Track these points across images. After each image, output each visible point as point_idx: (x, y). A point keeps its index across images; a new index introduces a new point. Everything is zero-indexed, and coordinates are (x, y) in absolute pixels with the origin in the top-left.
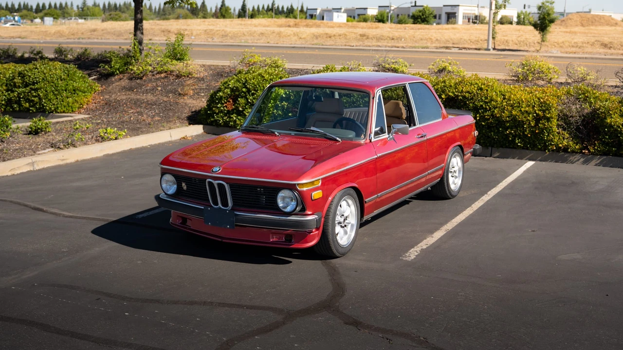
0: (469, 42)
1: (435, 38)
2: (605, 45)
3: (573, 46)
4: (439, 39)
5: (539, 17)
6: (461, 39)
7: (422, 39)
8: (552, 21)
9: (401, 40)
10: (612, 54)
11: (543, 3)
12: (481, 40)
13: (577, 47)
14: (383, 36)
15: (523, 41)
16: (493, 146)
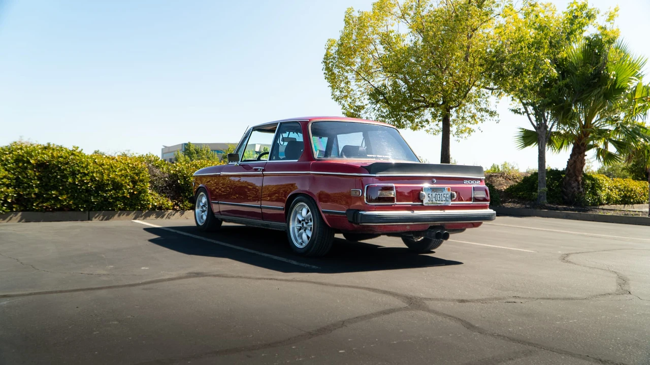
16: (91, 210)
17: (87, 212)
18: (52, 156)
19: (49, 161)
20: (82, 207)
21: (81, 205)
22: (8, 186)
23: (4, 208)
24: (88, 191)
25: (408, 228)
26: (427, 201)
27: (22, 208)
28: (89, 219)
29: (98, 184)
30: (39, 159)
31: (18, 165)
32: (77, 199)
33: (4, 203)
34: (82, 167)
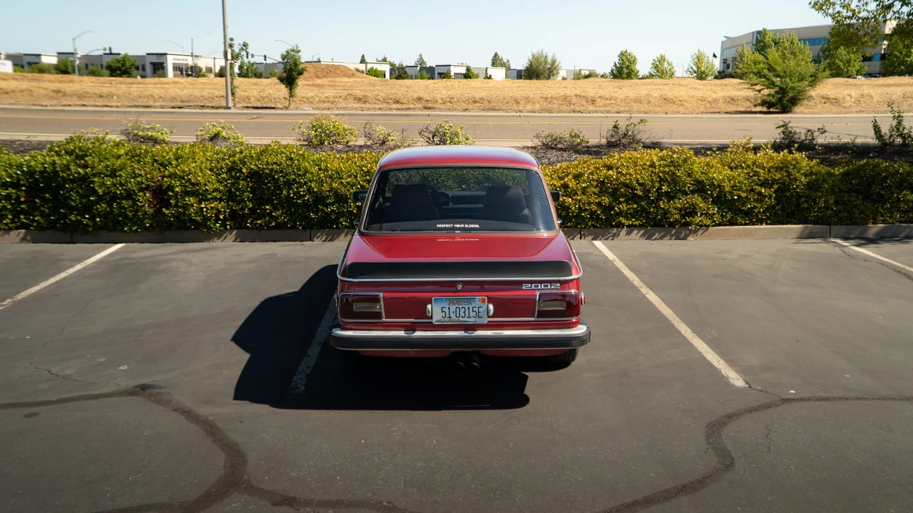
0: (202, 99)
1: (157, 94)
2: (359, 100)
3: (324, 102)
4: (163, 96)
5: (285, 68)
6: (191, 95)
7: (140, 97)
8: (300, 73)
9: (112, 97)
10: (369, 109)
11: (287, 52)
12: (217, 97)
13: (328, 102)
14: (86, 93)
15: (267, 97)
16: (311, 228)
17: (308, 231)
18: (267, 163)
19: (263, 169)
20: (300, 225)
21: (299, 222)
22: (221, 200)
23: (218, 225)
24: (305, 204)
25: (412, 353)
27: (237, 226)
28: (311, 239)
29: (317, 197)
30: (252, 167)
31: (231, 174)
32: (295, 214)
33: (217, 219)
34: (299, 175)
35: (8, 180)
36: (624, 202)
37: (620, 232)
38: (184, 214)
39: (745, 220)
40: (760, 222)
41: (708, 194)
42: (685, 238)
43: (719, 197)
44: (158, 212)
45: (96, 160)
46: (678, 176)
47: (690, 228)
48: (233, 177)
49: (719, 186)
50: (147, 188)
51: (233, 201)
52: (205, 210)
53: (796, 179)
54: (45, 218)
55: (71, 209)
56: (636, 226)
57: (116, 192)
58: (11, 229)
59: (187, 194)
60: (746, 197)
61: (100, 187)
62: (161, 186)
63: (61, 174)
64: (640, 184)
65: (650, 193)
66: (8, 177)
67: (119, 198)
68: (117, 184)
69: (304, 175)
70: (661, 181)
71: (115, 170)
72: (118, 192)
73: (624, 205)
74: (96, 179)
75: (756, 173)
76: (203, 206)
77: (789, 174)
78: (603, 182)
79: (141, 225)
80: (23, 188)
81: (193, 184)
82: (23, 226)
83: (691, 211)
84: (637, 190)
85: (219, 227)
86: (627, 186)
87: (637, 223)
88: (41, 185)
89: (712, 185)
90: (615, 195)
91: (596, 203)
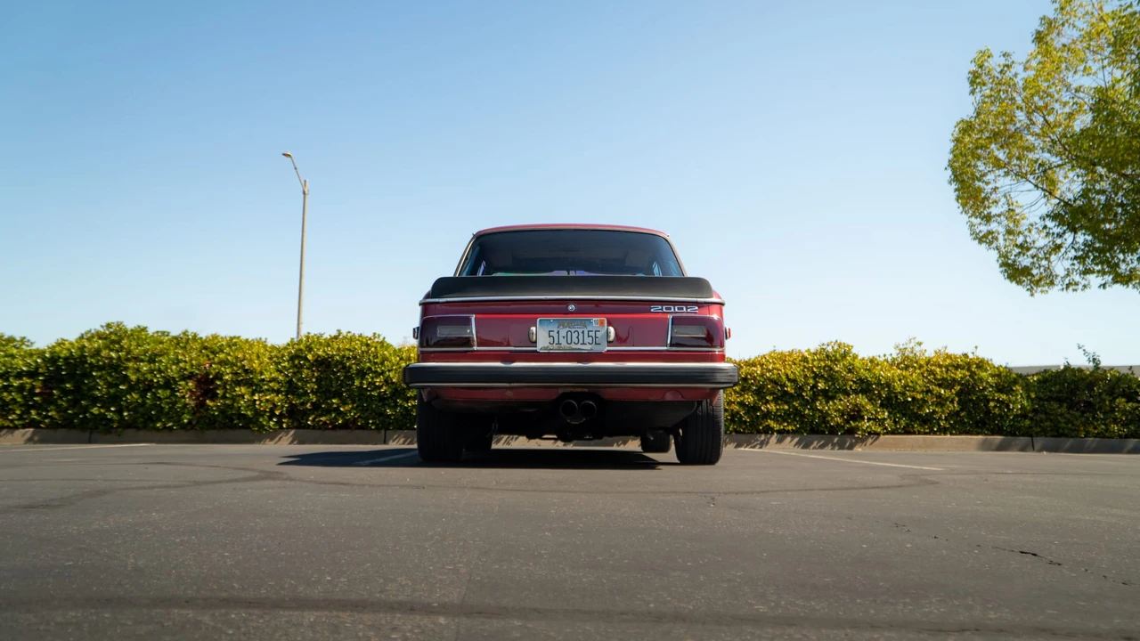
16: (387, 429)
17: (383, 432)
18: (339, 349)
19: (333, 356)
20: (373, 424)
21: (372, 420)
22: (278, 392)
23: (272, 422)
24: (382, 398)
25: (509, 394)
26: (547, 344)
27: (295, 424)
28: (386, 443)
29: (396, 390)
30: (320, 353)
31: (293, 362)
32: (367, 410)
33: (272, 415)
34: (376, 363)
35: (25, 369)
36: (772, 401)
37: (769, 439)
38: (231, 407)
39: (925, 429)
40: (943, 431)
41: (875, 394)
42: (851, 447)
43: (888, 398)
44: (202, 405)
45: (134, 343)
46: (837, 372)
47: (857, 436)
48: (296, 366)
49: (888, 385)
50: (191, 376)
51: (293, 394)
52: (257, 403)
53: (981, 380)
54: (61, 414)
55: (94, 400)
56: (788, 432)
57: (152, 381)
58: (16, 427)
59: (239, 383)
60: (923, 399)
61: (134, 374)
62: (208, 374)
63: (89, 360)
64: (789, 380)
65: (804, 391)
66: (26, 366)
67: (155, 387)
68: (155, 370)
69: (382, 363)
70: (816, 376)
71: (156, 355)
72: (155, 380)
73: (773, 405)
74: (130, 364)
75: (932, 372)
76: (256, 397)
77: (973, 374)
78: (745, 379)
79: (178, 422)
80: (41, 378)
81: (246, 371)
82: (33, 424)
83: (856, 414)
84: (787, 387)
85: (274, 425)
86: (775, 382)
87: (790, 428)
88: (63, 373)
89: (879, 384)
90: (760, 392)
91: (738, 403)
